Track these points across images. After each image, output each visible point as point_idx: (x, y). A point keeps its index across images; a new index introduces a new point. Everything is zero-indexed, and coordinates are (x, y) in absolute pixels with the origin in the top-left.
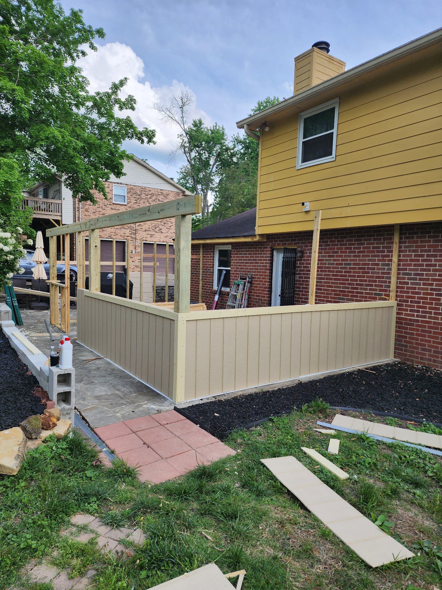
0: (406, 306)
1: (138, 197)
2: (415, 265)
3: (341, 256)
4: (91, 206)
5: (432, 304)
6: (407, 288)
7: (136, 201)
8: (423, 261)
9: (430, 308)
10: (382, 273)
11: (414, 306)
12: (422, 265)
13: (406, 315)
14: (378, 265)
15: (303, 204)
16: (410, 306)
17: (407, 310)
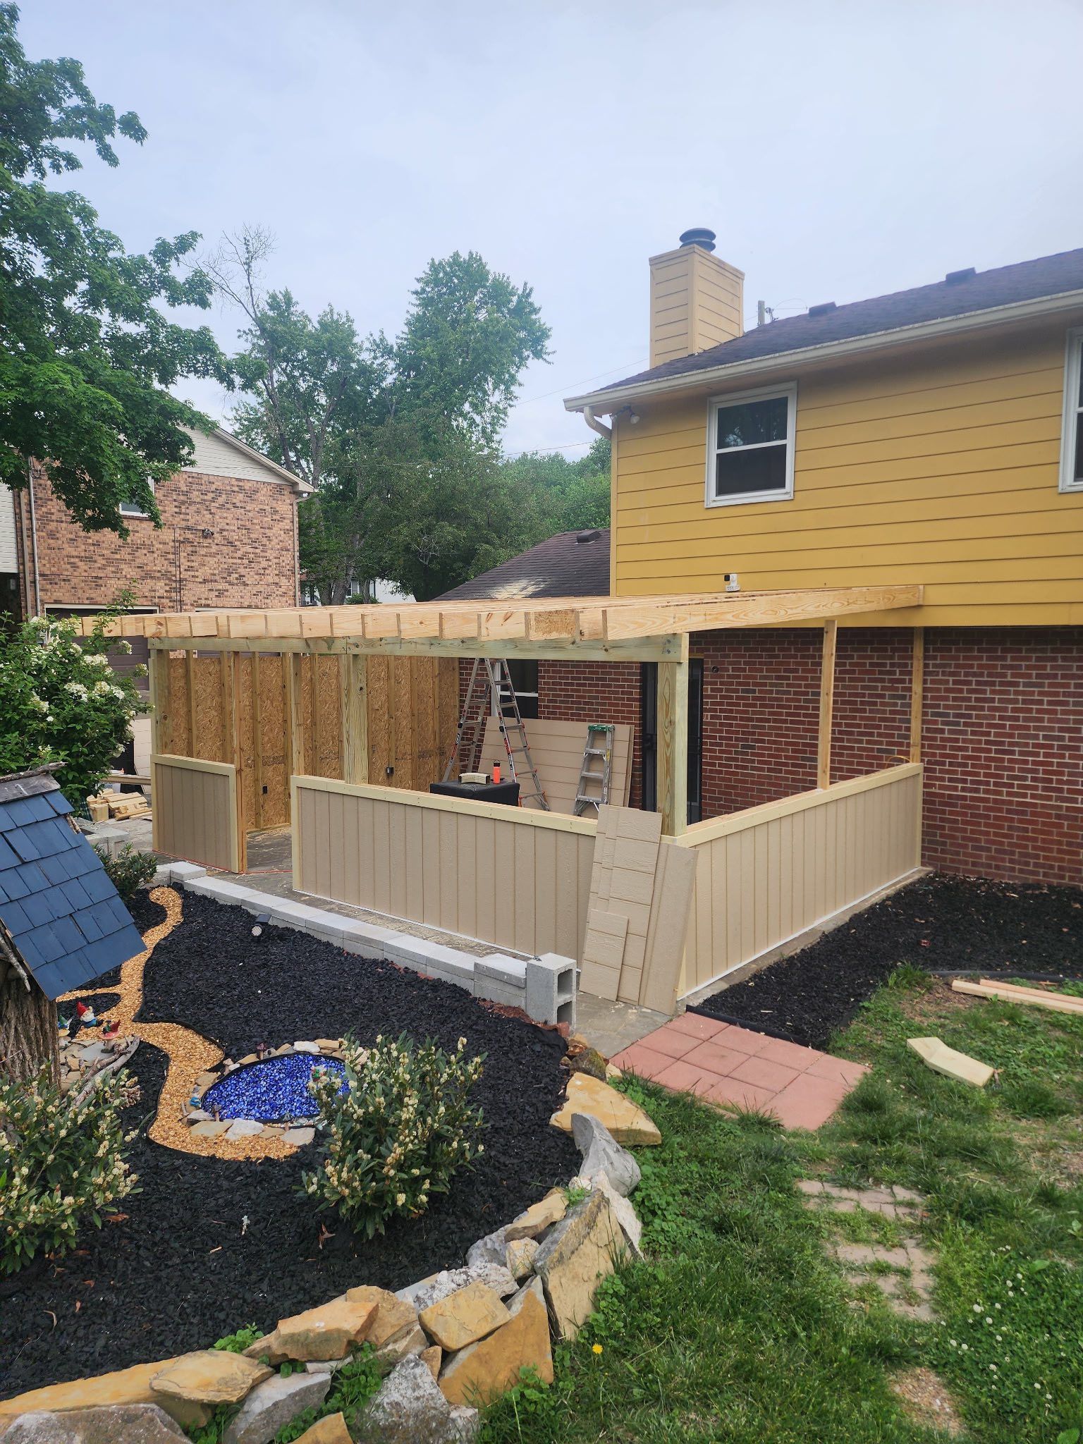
0: (941, 771)
1: (182, 498)
2: (955, 699)
3: (806, 679)
4: (64, 525)
5: (989, 767)
6: (943, 739)
7: (177, 510)
8: (970, 691)
9: (986, 775)
10: (892, 712)
11: (955, 772)
12: (969, 699)
13: (941, 787)
14: (883, 696)
15: (727, 578)
16: (948, 772)
17: (943, 779)
